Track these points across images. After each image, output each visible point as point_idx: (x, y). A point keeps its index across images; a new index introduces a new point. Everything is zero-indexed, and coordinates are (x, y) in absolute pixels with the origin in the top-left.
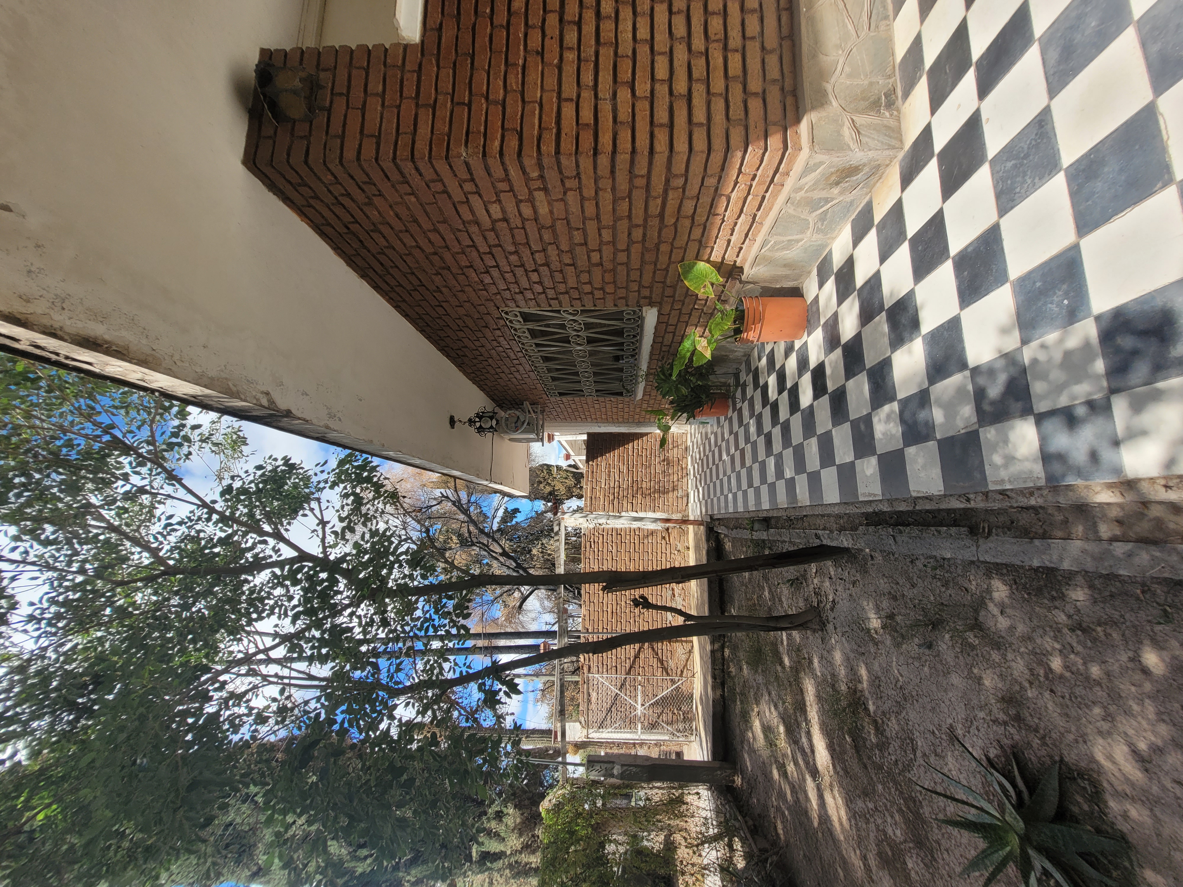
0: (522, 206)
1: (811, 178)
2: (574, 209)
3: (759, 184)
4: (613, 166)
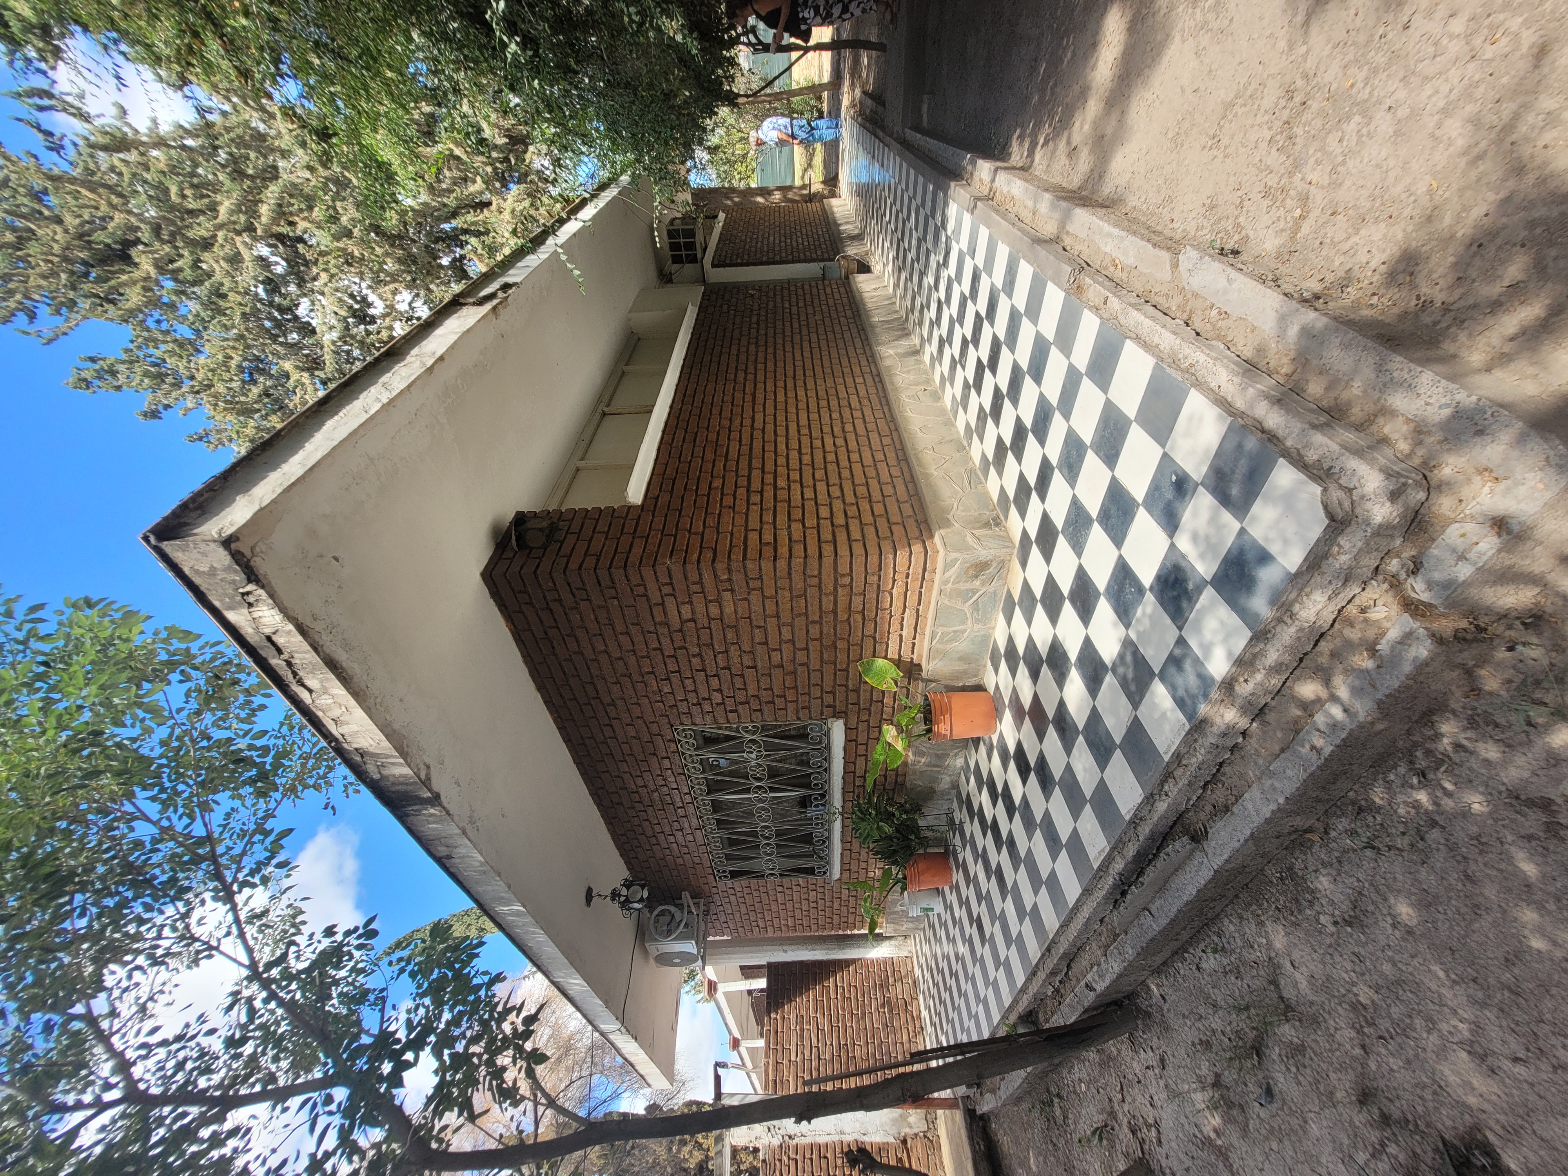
0: (710, 605)
1: (952, 572)
2: (757, 607)
3: (913, 581)
4: (790, 569)
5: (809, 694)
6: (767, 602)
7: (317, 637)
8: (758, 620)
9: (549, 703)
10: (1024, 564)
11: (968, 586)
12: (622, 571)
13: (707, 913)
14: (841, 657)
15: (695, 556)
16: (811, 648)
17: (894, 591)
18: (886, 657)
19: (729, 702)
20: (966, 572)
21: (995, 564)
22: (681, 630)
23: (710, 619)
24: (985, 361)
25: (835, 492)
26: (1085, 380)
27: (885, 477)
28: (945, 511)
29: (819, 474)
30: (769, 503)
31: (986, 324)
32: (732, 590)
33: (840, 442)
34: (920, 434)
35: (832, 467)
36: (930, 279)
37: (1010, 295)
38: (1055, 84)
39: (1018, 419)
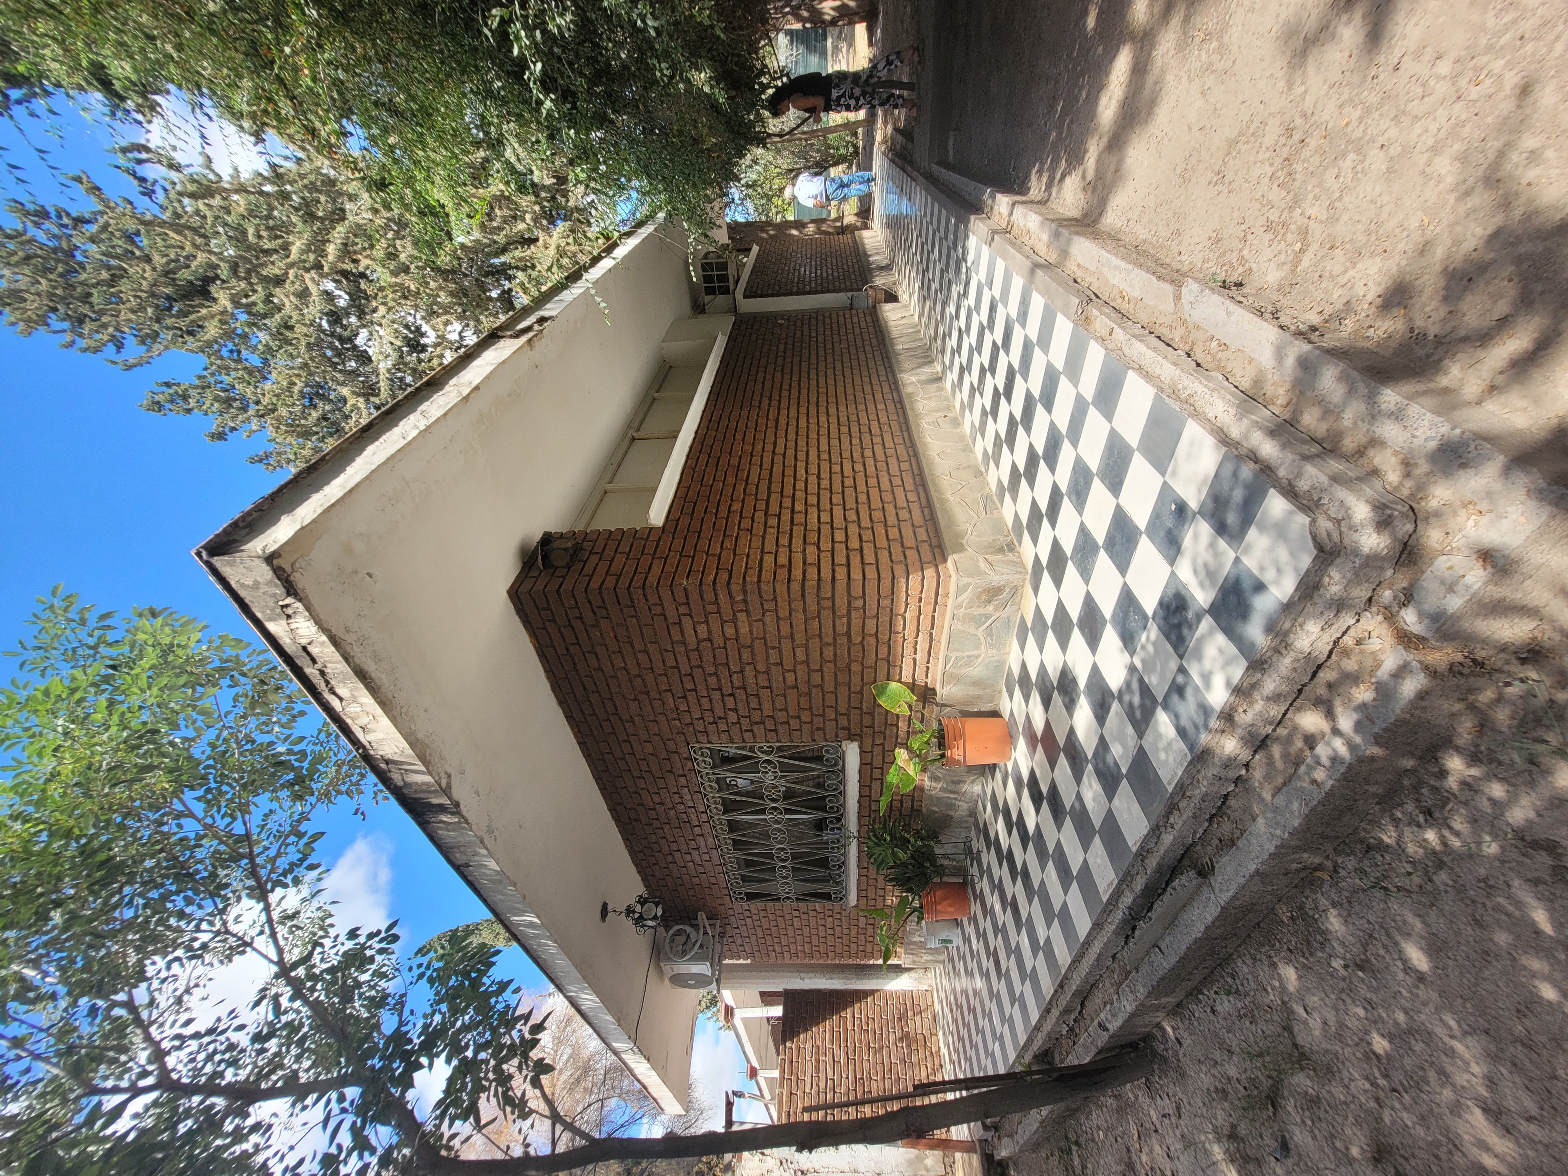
0: (726, 625)
1: (965, 597)
2: (771, 627)
3: (926, 605)
4: (803, 591)
5: (823, 715)
6: (782, 623)
7: (348, 649)
8: (772, 641)
9: (569, 717)
10: (1036, 589)
11: (981, 611)
12: (640, 591)
13: (722, 935)
14: (856, 680)
15: (712, 577)
16: (825, 670)
17: (907, 615)
18: (899, 681)
19: (745, 722)
20: (979, 597)
21: (1007, 590)
22: (697, 650)
23: (726, 639)
24: (1001, 389)
25: (851, 515)
26: (1092, 408)
27: (901, 502)
28: (959, 536)
29: (837, 499)
30: (786, 526)
31: (1002, 353)
32: (747, 611)
33: (859, 467)
34: (938, 460)
35: (849, 492)
36: (951, 309)
37: (1023, 326)
38: (1072, 122)
39: (1031, 446)
